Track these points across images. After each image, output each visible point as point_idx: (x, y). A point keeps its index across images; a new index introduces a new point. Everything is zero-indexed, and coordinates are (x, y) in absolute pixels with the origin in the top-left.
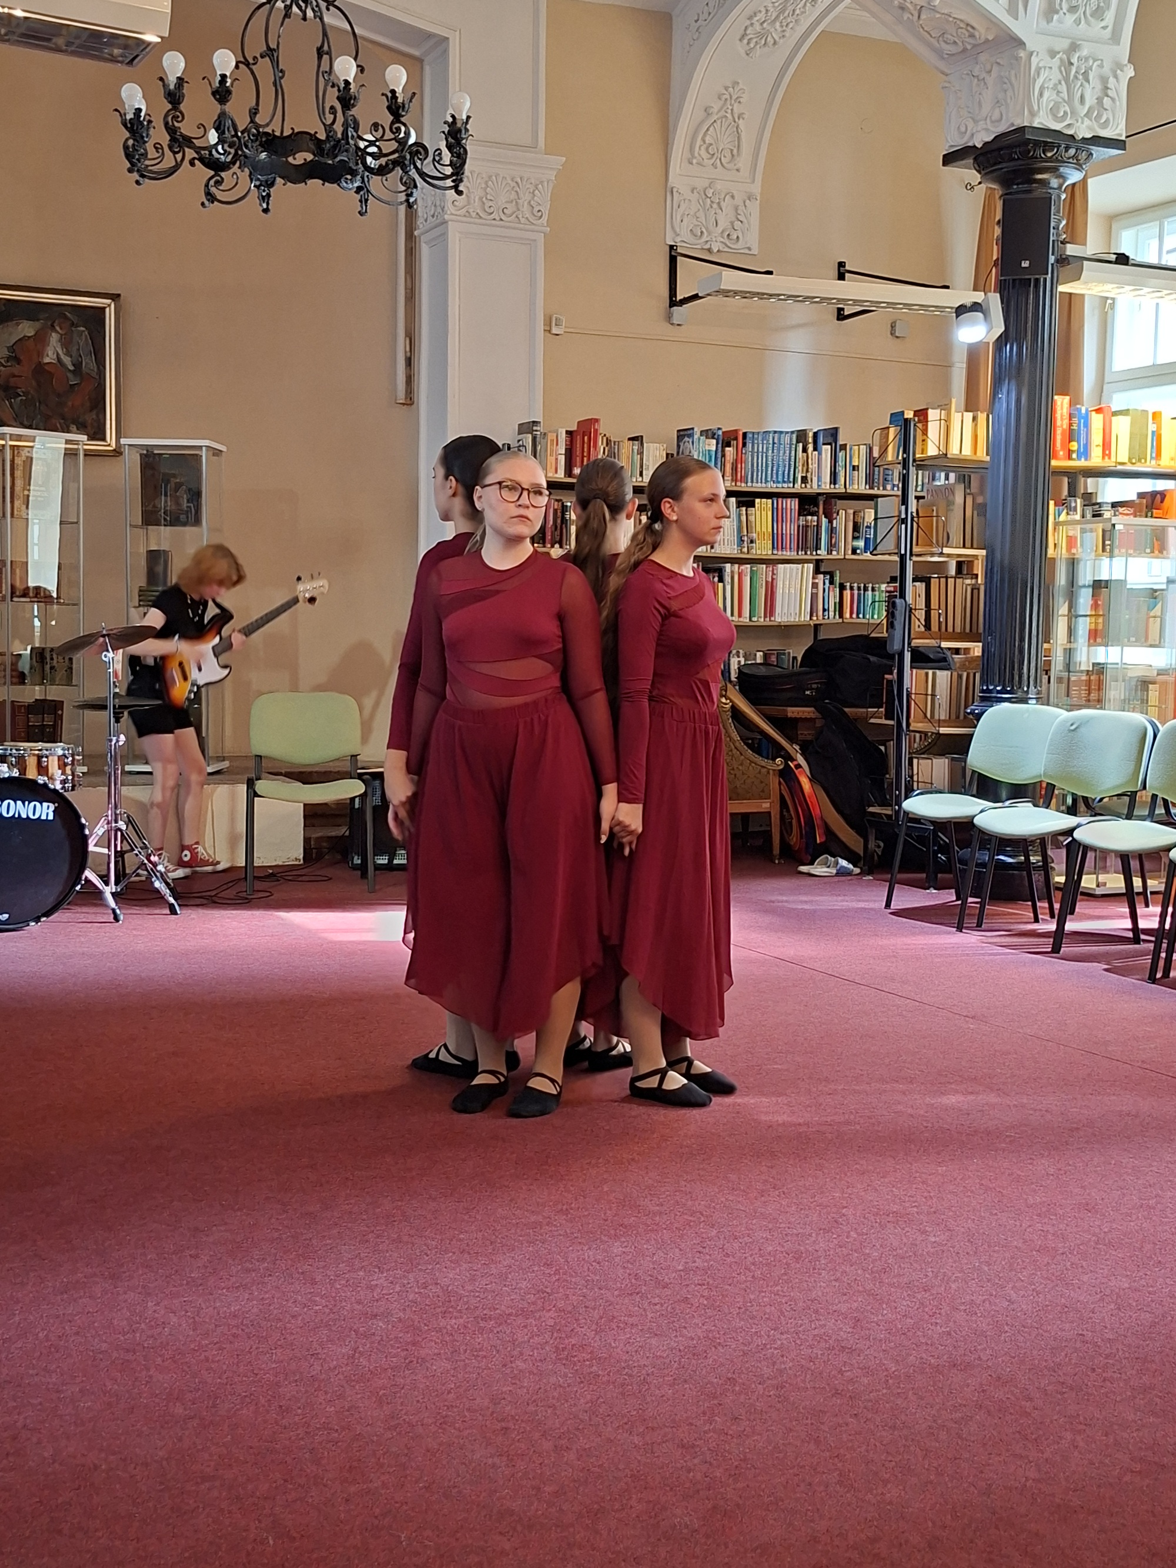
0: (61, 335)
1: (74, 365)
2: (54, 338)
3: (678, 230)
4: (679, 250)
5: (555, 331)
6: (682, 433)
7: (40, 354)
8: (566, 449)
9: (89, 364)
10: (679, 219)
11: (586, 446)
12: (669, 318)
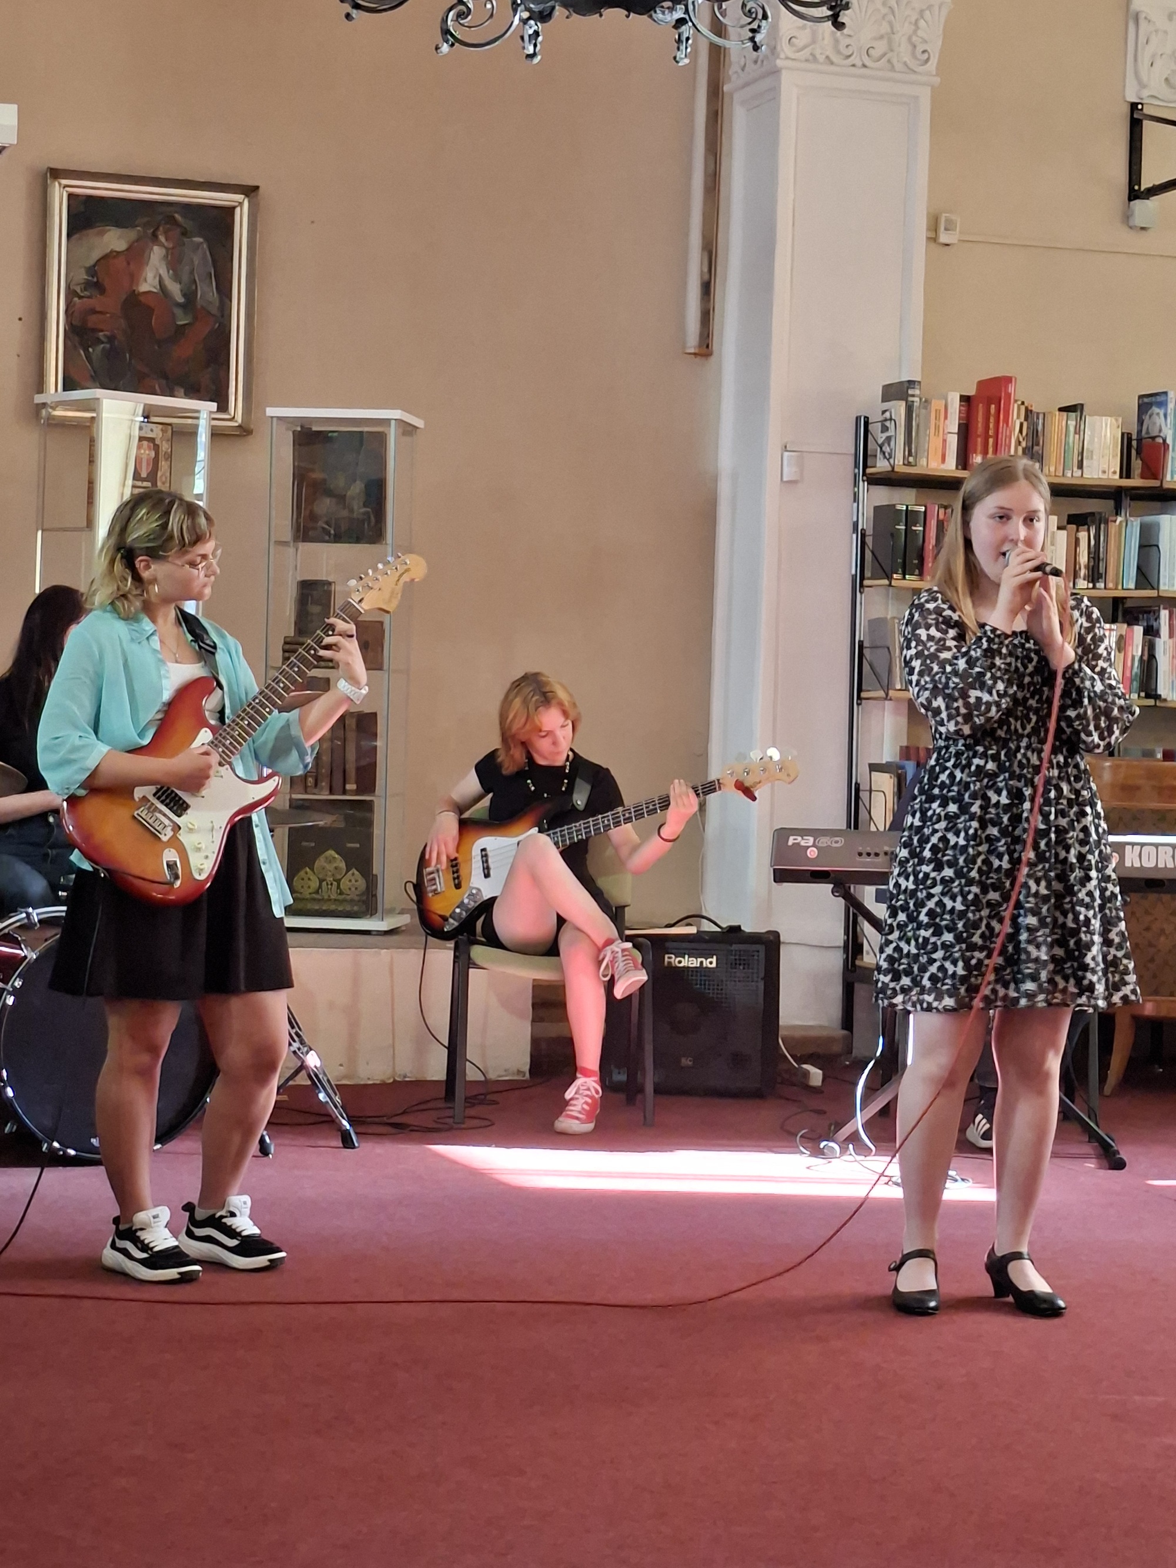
0: (167, 249)
1: (184, 295)
2: (157, 255)
3: (1145, 79)
4: (1145, 111)
5: (944, 238)
6: (1146, 400)
7: (134, 277)
8: (959, 425)
9: (207, 293)
10: (1147, 63)
11: (992, 420)
12: (1127, 218)
